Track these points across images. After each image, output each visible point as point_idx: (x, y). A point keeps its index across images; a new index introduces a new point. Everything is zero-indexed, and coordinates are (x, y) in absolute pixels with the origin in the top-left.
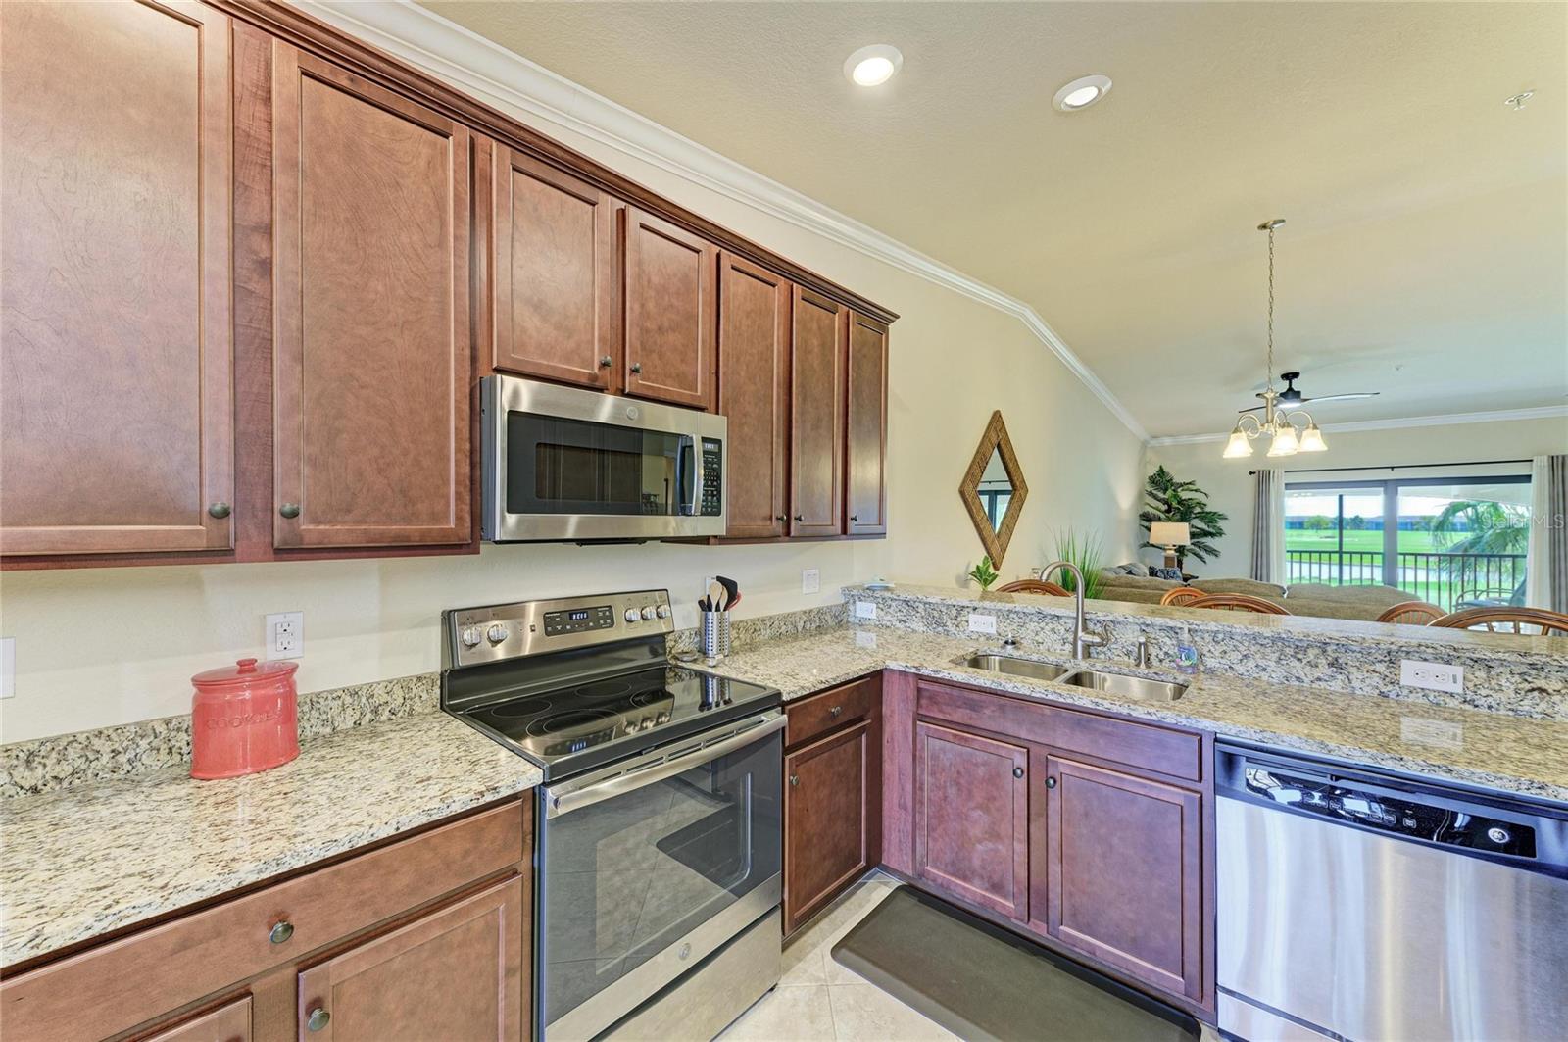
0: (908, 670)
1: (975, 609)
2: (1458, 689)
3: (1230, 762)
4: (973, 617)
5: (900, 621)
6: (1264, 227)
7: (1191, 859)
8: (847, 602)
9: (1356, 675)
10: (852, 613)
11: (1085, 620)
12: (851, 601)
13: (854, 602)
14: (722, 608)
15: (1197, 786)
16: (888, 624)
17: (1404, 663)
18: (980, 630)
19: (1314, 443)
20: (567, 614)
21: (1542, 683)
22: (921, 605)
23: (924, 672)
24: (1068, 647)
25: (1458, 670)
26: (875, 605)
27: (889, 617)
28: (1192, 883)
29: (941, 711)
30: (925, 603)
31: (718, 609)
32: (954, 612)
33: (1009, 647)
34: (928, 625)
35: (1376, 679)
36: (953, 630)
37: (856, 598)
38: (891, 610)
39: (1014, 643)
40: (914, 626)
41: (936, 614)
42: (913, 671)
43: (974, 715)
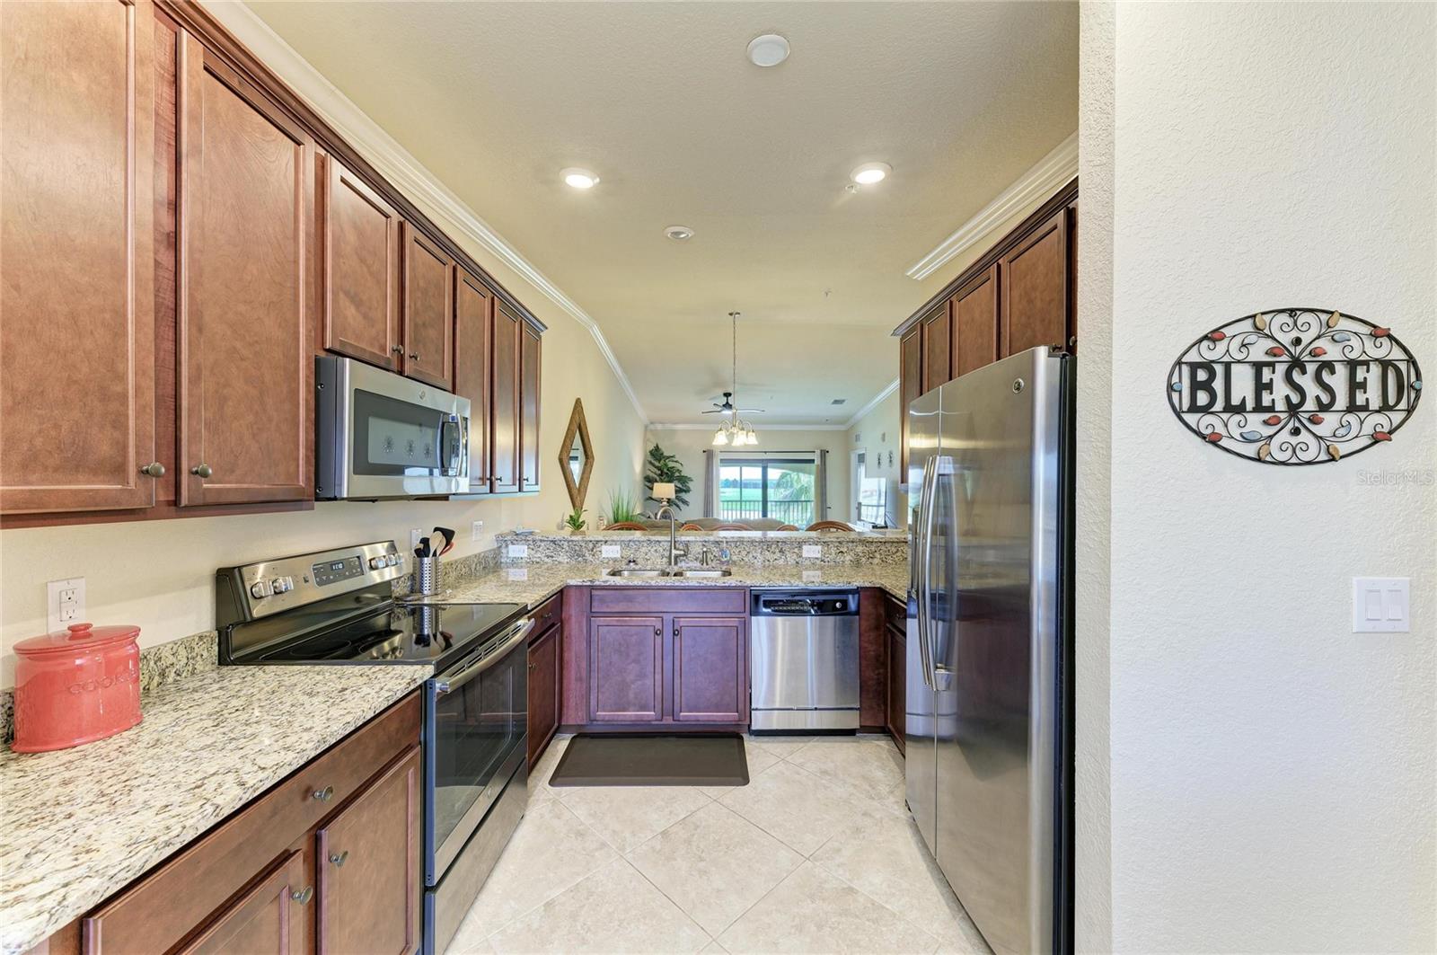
0: (585, 584)
1: (606, 542)
2: (819, 556)
3: (757, 598)
4: (604, 548)
5: (548, 557)
6: (731, 314)
7: (741, 652)
8: (500, 547)
9: (789, 555)
10: (505, 555)
11: (675, 542)
12: (504, 545)
13: (507, 546)
14: (438, 554)
15: (742, 615)
16: (538, 560)
17: (804, 547)
18: (609, 556)
19: (752, 440)
20: (328, 565)
21: (842, 550)
22: (566, 543)
23: (597, 583)
24: (665, 560)
25: (819, 547)
26: (526, 547)
27: (539, 555)
28: (741, 663)
29: (608, 607)
30: (569, 542)
31: (435, 554)
32: (591, 545)
33: (632, 564)
34: (571, 557)
35: (795, 556)
36: (590, 558)
37: (509, 542)
38: (540, 549)
39: (634, 561)
40: (560, 559)
41: (577, 548)
42: (589, 583)
43: (630, 604)
